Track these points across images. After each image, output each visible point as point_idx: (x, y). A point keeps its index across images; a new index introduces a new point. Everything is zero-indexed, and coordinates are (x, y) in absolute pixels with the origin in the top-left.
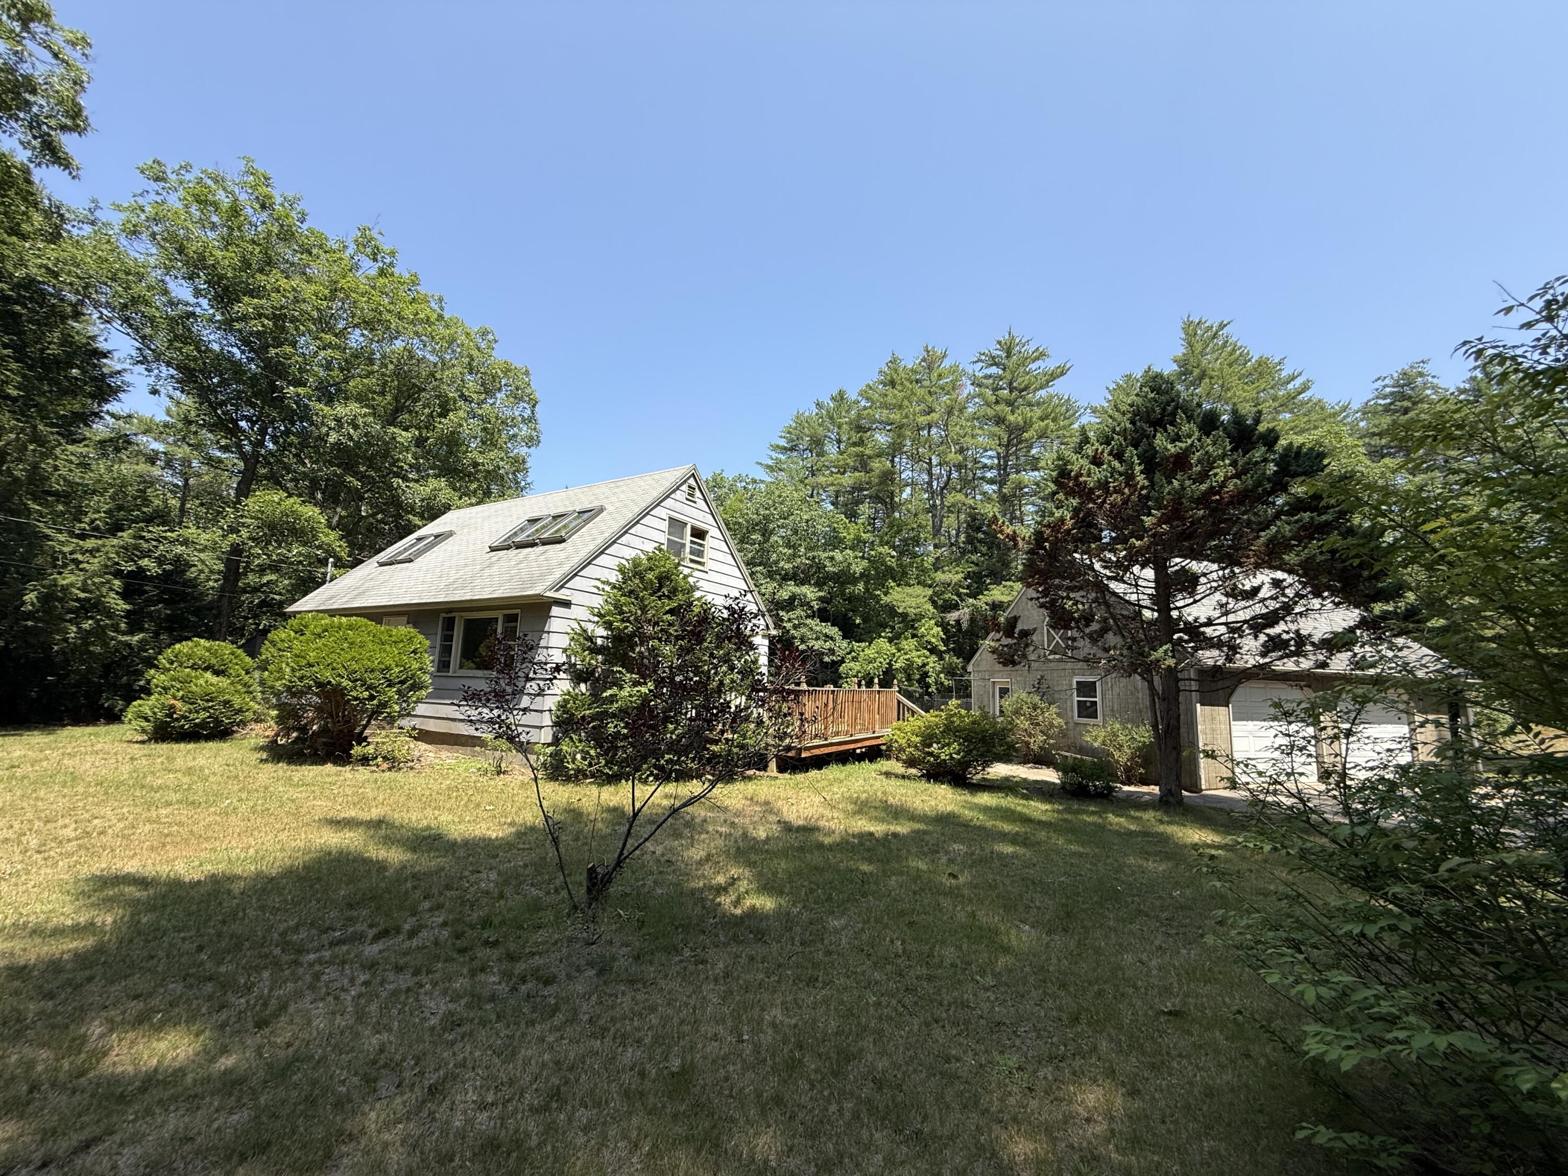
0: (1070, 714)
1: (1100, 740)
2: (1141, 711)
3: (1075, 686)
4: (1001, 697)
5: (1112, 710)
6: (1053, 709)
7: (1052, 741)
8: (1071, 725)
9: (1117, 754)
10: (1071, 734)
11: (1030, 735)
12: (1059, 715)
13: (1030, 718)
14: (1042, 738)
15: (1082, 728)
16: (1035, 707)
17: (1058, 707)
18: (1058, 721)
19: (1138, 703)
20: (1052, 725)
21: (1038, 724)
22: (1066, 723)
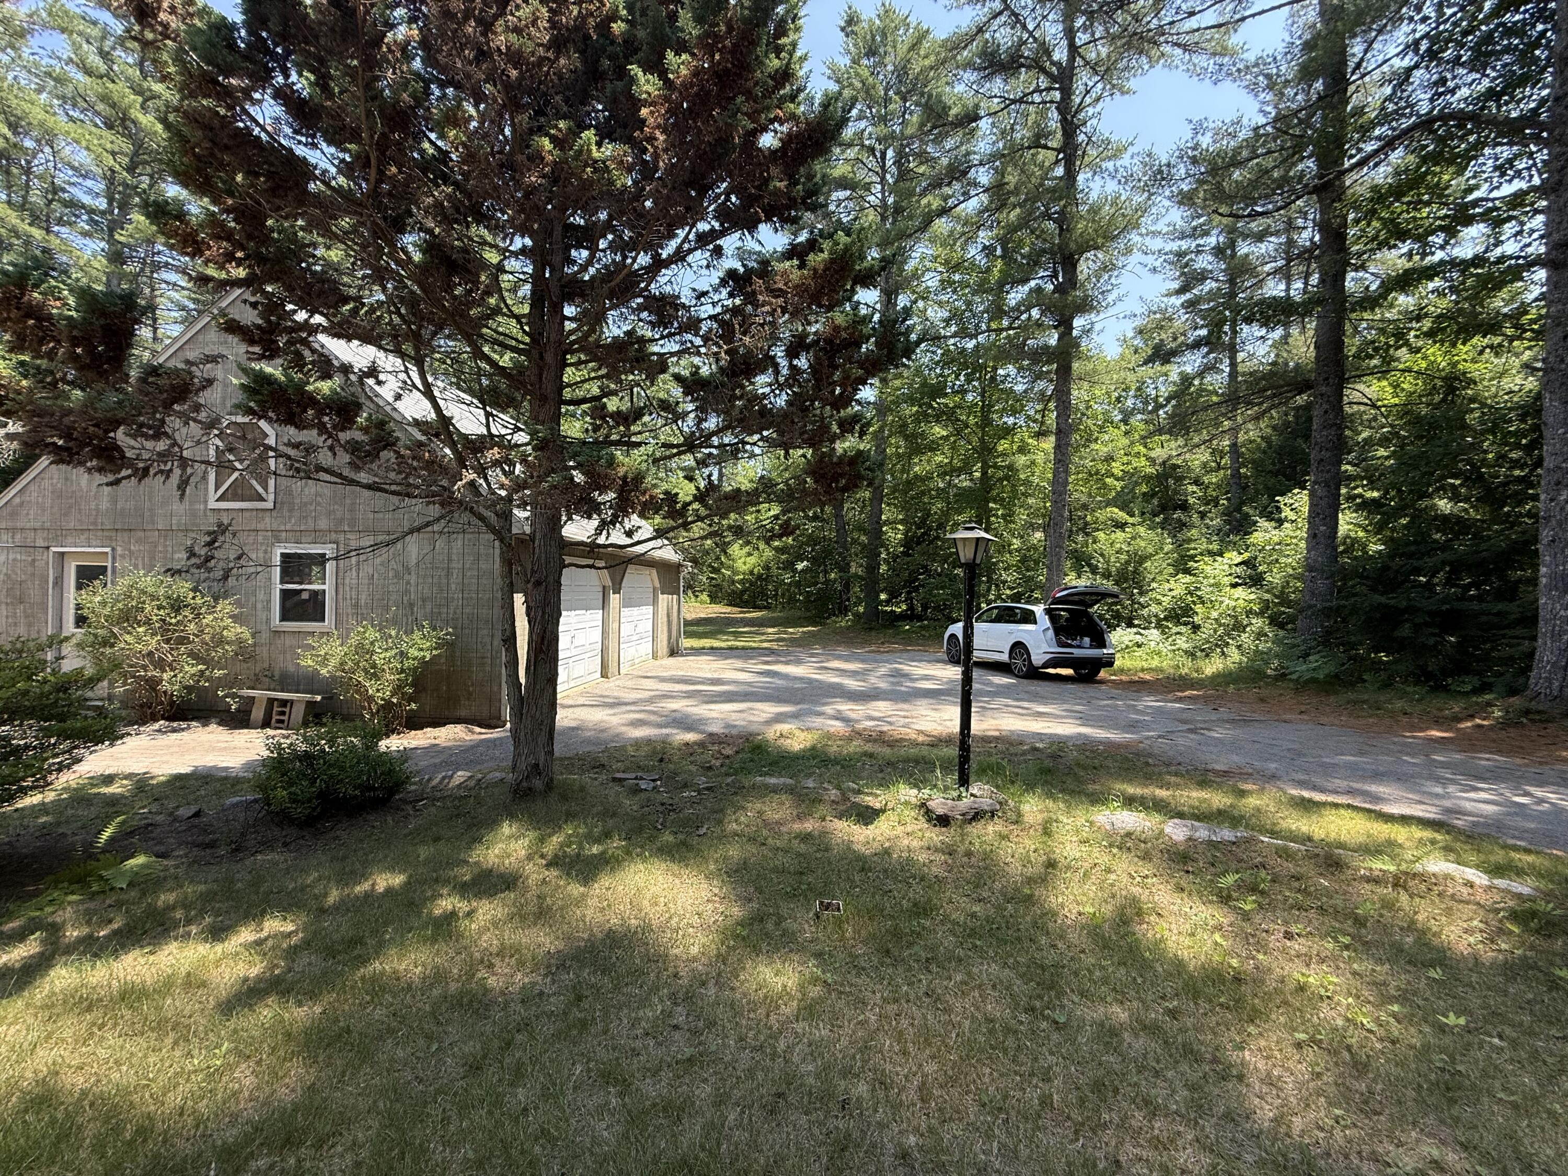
0: (262, 616)
1: (333, 662)
2: (411, 605)
3: (277, 560)
4: (79, 587)
5: (356, 605)
6: (225, 607)
7: (218, 673)
8: (265, 637)
9: (371, 687)
10: (263, 652)
11: (161, 665)
12: (235, 618)
13: (165, 627)
14: (191, 669)
15: (289, 641)
16: (177, 606)
17: (238, 603)
18: (235, 631)
19: (407, 592)
20: (220, 641)
21: (183, 641)
22: (253, 635)
